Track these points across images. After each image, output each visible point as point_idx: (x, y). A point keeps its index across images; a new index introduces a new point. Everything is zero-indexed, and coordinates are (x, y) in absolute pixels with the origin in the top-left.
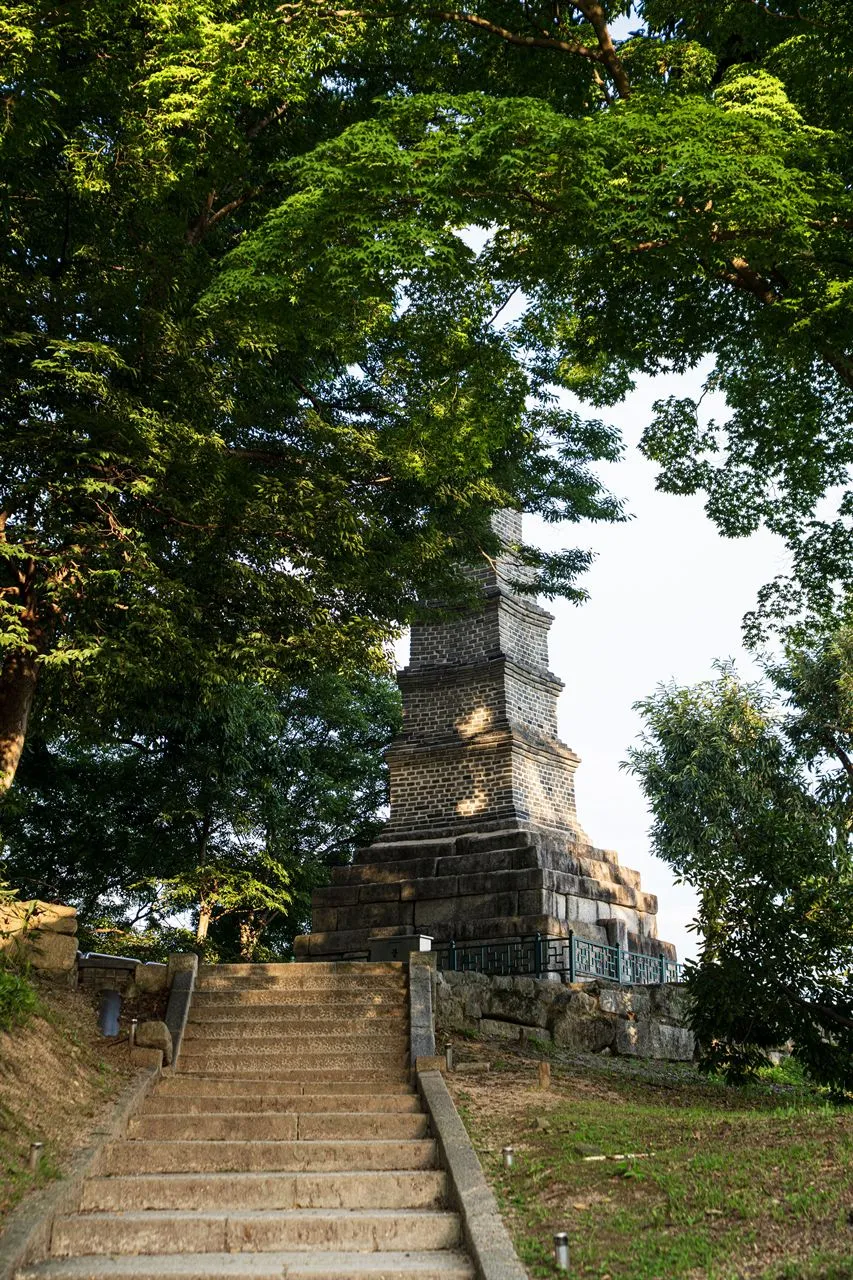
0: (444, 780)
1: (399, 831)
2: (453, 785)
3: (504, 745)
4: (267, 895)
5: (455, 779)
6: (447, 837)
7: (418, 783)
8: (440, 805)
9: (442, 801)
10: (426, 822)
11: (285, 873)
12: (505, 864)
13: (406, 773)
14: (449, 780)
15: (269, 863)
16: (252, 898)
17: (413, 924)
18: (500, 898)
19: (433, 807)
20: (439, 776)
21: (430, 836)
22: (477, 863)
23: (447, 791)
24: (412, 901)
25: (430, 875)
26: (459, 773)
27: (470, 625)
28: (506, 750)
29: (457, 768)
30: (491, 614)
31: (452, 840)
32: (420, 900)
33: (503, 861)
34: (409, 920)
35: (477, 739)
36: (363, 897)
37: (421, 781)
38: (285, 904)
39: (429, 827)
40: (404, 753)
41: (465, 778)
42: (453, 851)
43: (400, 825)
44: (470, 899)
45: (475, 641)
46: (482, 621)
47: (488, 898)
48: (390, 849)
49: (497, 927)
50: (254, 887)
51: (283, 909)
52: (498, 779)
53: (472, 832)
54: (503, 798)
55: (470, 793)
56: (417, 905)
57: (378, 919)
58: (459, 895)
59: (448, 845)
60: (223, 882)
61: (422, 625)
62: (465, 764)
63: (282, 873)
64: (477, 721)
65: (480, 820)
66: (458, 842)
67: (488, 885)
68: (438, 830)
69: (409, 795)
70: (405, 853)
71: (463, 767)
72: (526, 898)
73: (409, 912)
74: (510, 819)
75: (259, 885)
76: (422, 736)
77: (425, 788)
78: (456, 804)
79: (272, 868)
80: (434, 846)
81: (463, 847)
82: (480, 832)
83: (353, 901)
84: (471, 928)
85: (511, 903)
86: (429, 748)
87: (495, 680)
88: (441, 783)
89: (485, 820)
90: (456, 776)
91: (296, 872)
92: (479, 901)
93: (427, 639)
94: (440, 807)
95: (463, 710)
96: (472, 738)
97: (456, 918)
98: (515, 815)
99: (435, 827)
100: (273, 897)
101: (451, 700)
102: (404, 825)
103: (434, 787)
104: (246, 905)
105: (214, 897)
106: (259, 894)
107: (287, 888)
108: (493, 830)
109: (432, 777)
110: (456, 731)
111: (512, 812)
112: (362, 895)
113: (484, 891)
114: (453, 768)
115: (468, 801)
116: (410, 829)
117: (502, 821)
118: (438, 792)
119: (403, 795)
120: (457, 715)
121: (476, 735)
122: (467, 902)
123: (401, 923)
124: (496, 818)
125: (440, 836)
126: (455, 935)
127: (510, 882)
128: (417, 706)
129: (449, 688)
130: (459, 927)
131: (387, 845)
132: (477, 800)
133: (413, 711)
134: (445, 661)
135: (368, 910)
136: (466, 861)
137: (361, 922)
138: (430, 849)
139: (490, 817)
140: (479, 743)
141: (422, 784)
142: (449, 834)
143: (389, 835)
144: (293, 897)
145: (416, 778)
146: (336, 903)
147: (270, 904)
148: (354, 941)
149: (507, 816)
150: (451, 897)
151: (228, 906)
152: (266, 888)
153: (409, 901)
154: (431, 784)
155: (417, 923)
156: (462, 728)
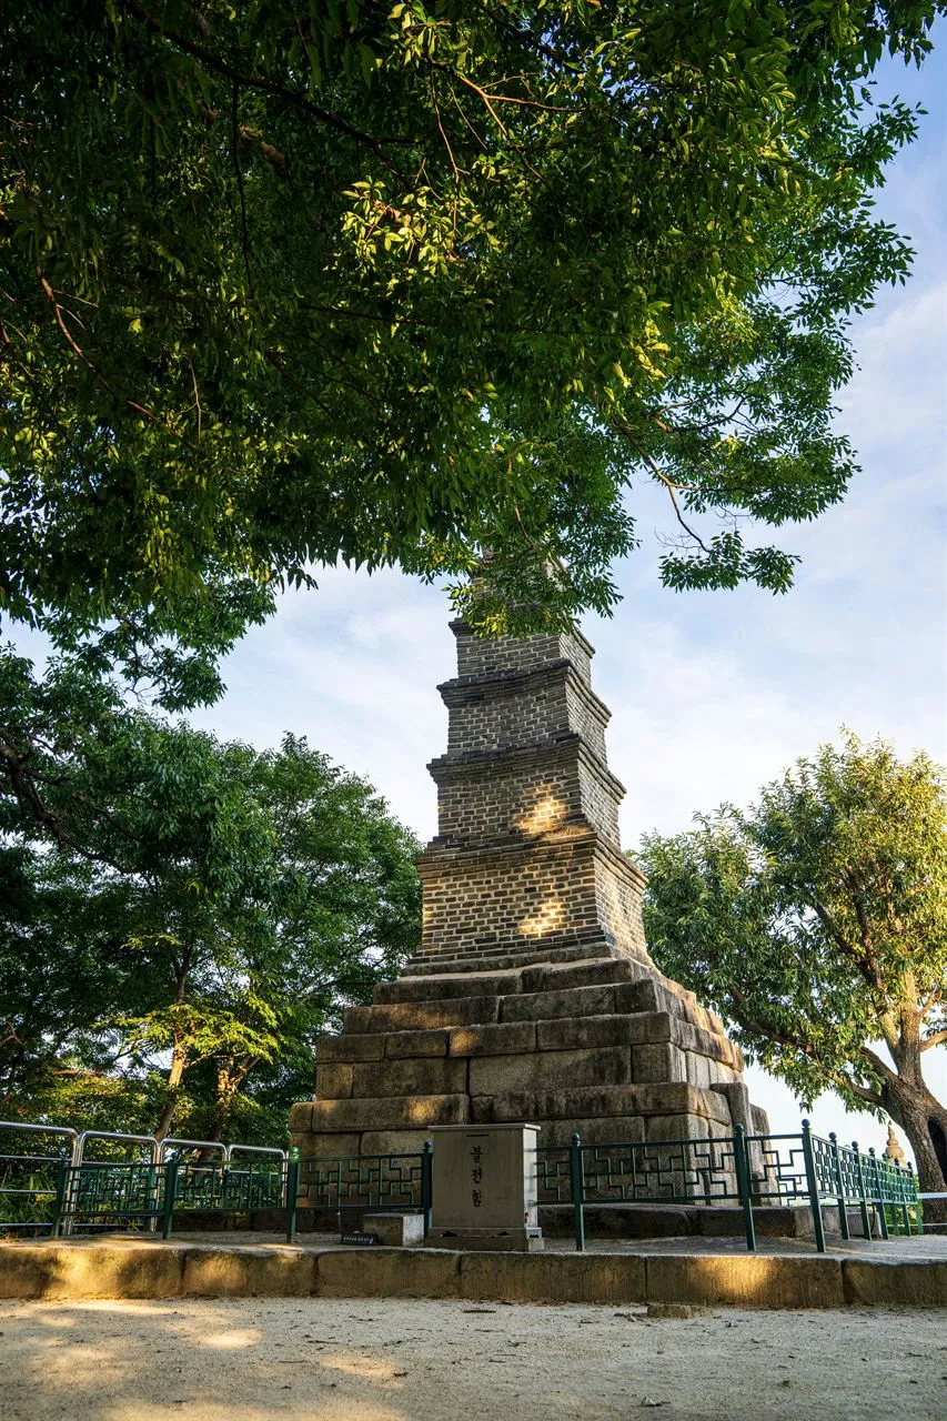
0: (496, 894)
1: (436, 960)
2: (510, 900)
3: (585, 846)
4: (250, 1040)
5: (512, 892)
6: (505, 968)
7: (461, 899)
8: (492, 926)
9: (496, 921)
10: (474, 949)
11: (273, 1014)
12: (605, 1006)
13: (444, 885)
14: (504, 893)
15: (255, 1002)
16: (232, 1044)
17: (467, 1091)
18: (602, 1056)
19: (482, 929)
20: (491, 888)
21: (481, 968)
22: (561, 1004)
23: (502, 908)
24: (467, 1058)
25: (491, 1020)
26: (519, 884)
27: (528, 703)
28: (587, 853)
29: (516, 878)
30: (556, 690)
31: (516, 972)
32: (477, 1057)
33: (601, 1001)
34: (461, 1087)
35: (544, 839)
36: (391, 1050)
37: (466, 896)
38: (272, 1051)
39: (478, 956)
40: (443, 860)
41: (527, 890)
42: (519, 987)
43: (436, 953)
44: (554, 1057)
45: (535, 722)
46: (545, 697)
47: (582, 1055)
48: (425, 985)
49: (604, 1100)
50: (235, 1030)
51: (268, 1056)
52: (575, 891)
53: (540, 961)
54: (583, 917)
55: (536, 910)
56: (474, 1063)
57: (413, 1083)
58: (538, 1051)
59: (512, 979)
60: (200, 1025)
61: (465, 706)
62: (527, 872)
63: (268, 1013)
64: (544, 815)
65: (554, 944)
66: (524, 975)
67: (584, 1036)
68: (492, 959)
69: (448, 914)
70: (448, 989)
71: (525, 877)
72: (643, 1055)
73: (461, 1074)
74: (598, 944)
75: (242, 1028)
76: (467, 839)
77: (470, 904)
78: (515, 925)
79: (258, 1009)
80: (490, 981)
81: (532, 982)
82: (553, 962)
83: (376, 1055)
84: (562, 1101)
85: (620, 1064)
86: (478, 853)
87: (566, 766)
88: (494, 898)
89: (558, 946)
90: (514, 887)
91: (285, 1014)
92: (568, 1060)
93: (471, 722)
94: (492, 930)
95: (522, 805)
96: (538, 838)
97: (534, 1085)
98: (604, 939)
99: (487, 955)
100: (257, 1042)
101: (505, 794)
102: (442, 952)
103: (484, 903)
104: (225, 1050)
105: (190, 1040)
106: (242, 1038)
107: (273, 1032)
108: (572, 959)
109: (479, 890)
110: (513, 831)
111: (599, 935)
112: (389, 1048)
113: (578, 1045)
114: (510, 879)
115: (533, 920)
116: (452, 958)
117: (585, 947)
118: (488, 910)
119: (441, 914)
120: (513, 812)
121: (543, 834)
122: (550, 1061)
123: (447, 1091)
124: (575, 943)
125: (497, 968)
126: (536, 1111)
127: (617, 1033)
128: (459, 802)
129: (501, 778)
130: (543, 1099)
131: (420, 979)
132: (545, 919)
133: (453, 809)
134: (495, 747)
135: (398, 1069)
136: (543, 1001)
137: (388, 1085)
138: (485, 985)
139: (569, 942)
140: (549, 844)
141: (466, 900)
142: (509, 965)
143: (423, 965)
144: (280, 1043)
145: (459, 892)
146: (352, 1057)
147: (253, 1049)
148: (379, 1114)
149: (593, 941)
150: (524, 1053)
151: (204, 1050)
152: (250, 1031)
153: (460, 1059)
154: (480, 899)
155: (474, 1091)
156: (522, 825)
